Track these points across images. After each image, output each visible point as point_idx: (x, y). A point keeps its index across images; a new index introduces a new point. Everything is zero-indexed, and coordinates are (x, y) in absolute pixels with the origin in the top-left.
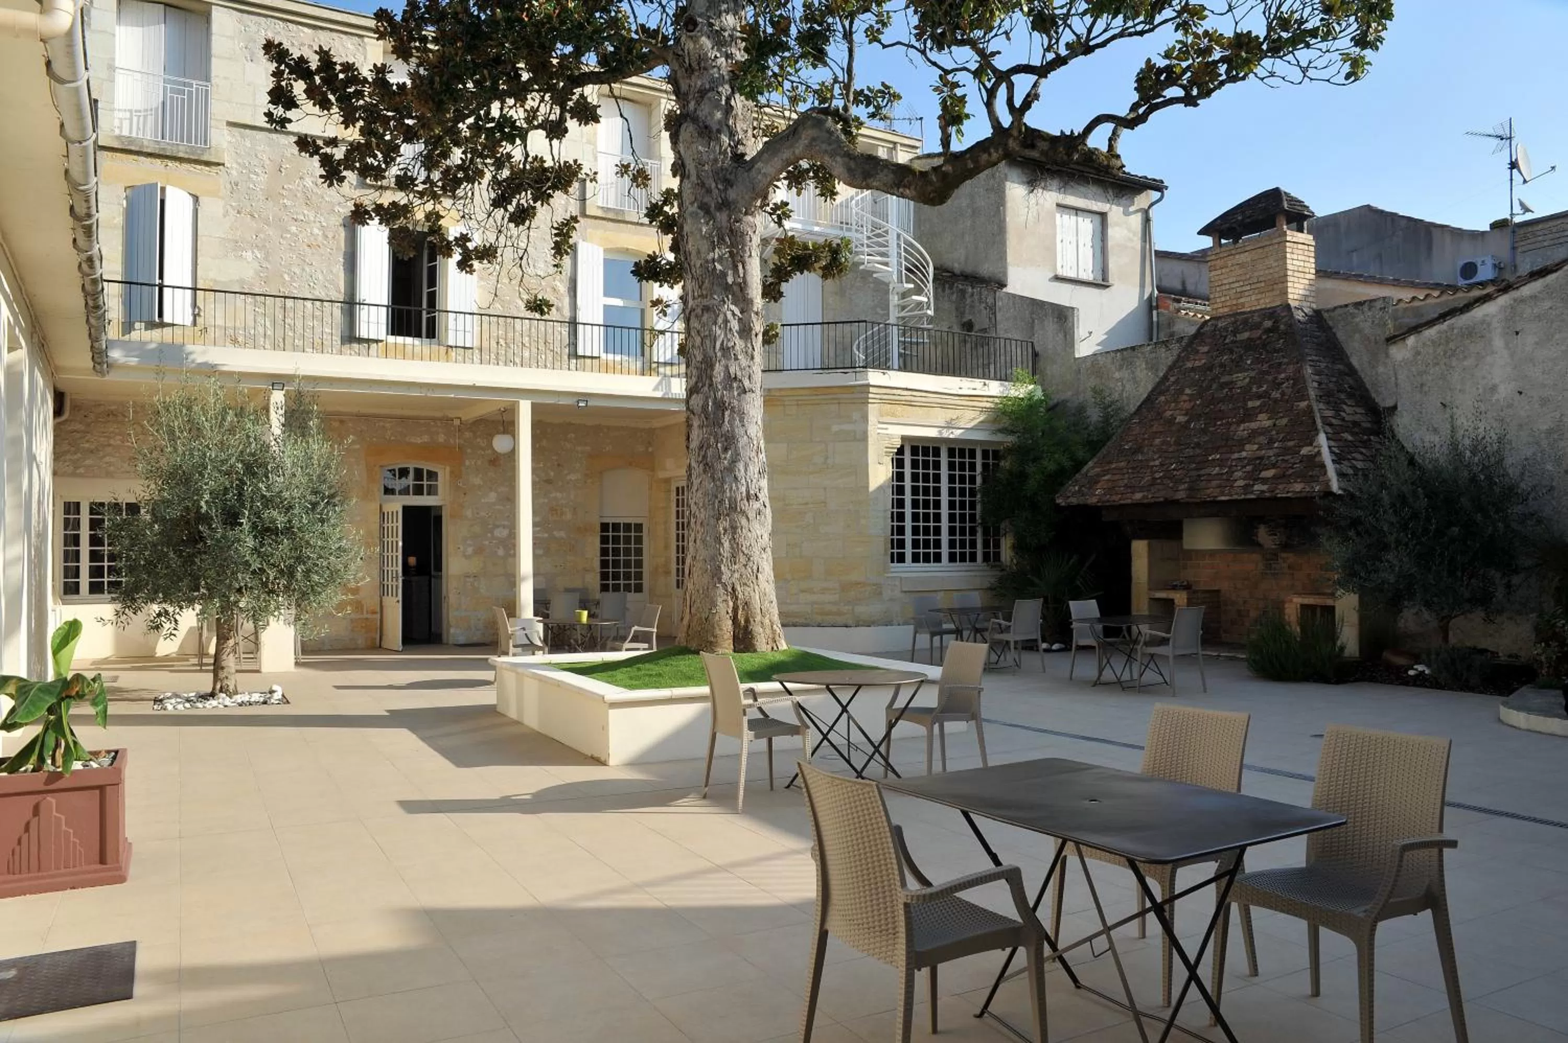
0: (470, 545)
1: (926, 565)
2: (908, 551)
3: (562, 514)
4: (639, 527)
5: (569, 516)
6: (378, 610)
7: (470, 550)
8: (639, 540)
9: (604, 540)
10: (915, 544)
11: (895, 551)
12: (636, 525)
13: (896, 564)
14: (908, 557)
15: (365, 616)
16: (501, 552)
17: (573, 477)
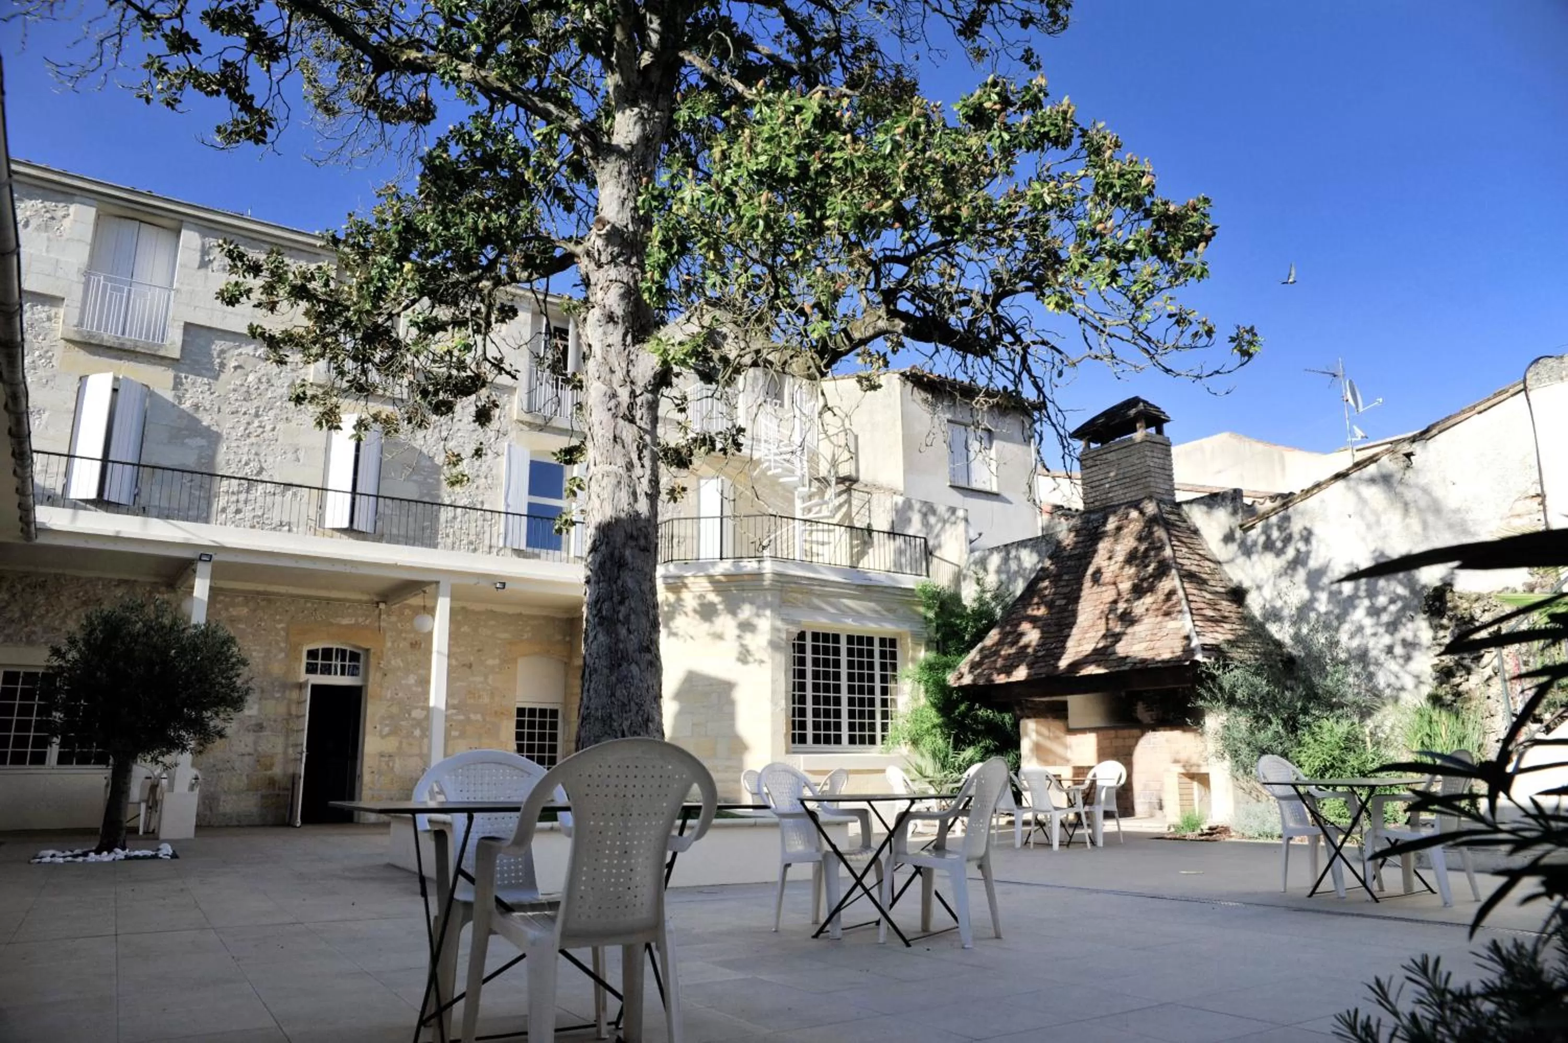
0: (387, 725)
1: (827, 746)
2: (810, 732)
3: (479, 697)
4: (554, 713)
5: (486, 700)
6: (290, 786)
7: (386, 730)
8: (554, 726)
9: (520, 724)
10: (816, 726)
11: (797, 732)
12: (551, 711)
13: (797, 745)
14: (810, 738)
15: (277, 792)
16: (417, 733)
17: (490, 662)
